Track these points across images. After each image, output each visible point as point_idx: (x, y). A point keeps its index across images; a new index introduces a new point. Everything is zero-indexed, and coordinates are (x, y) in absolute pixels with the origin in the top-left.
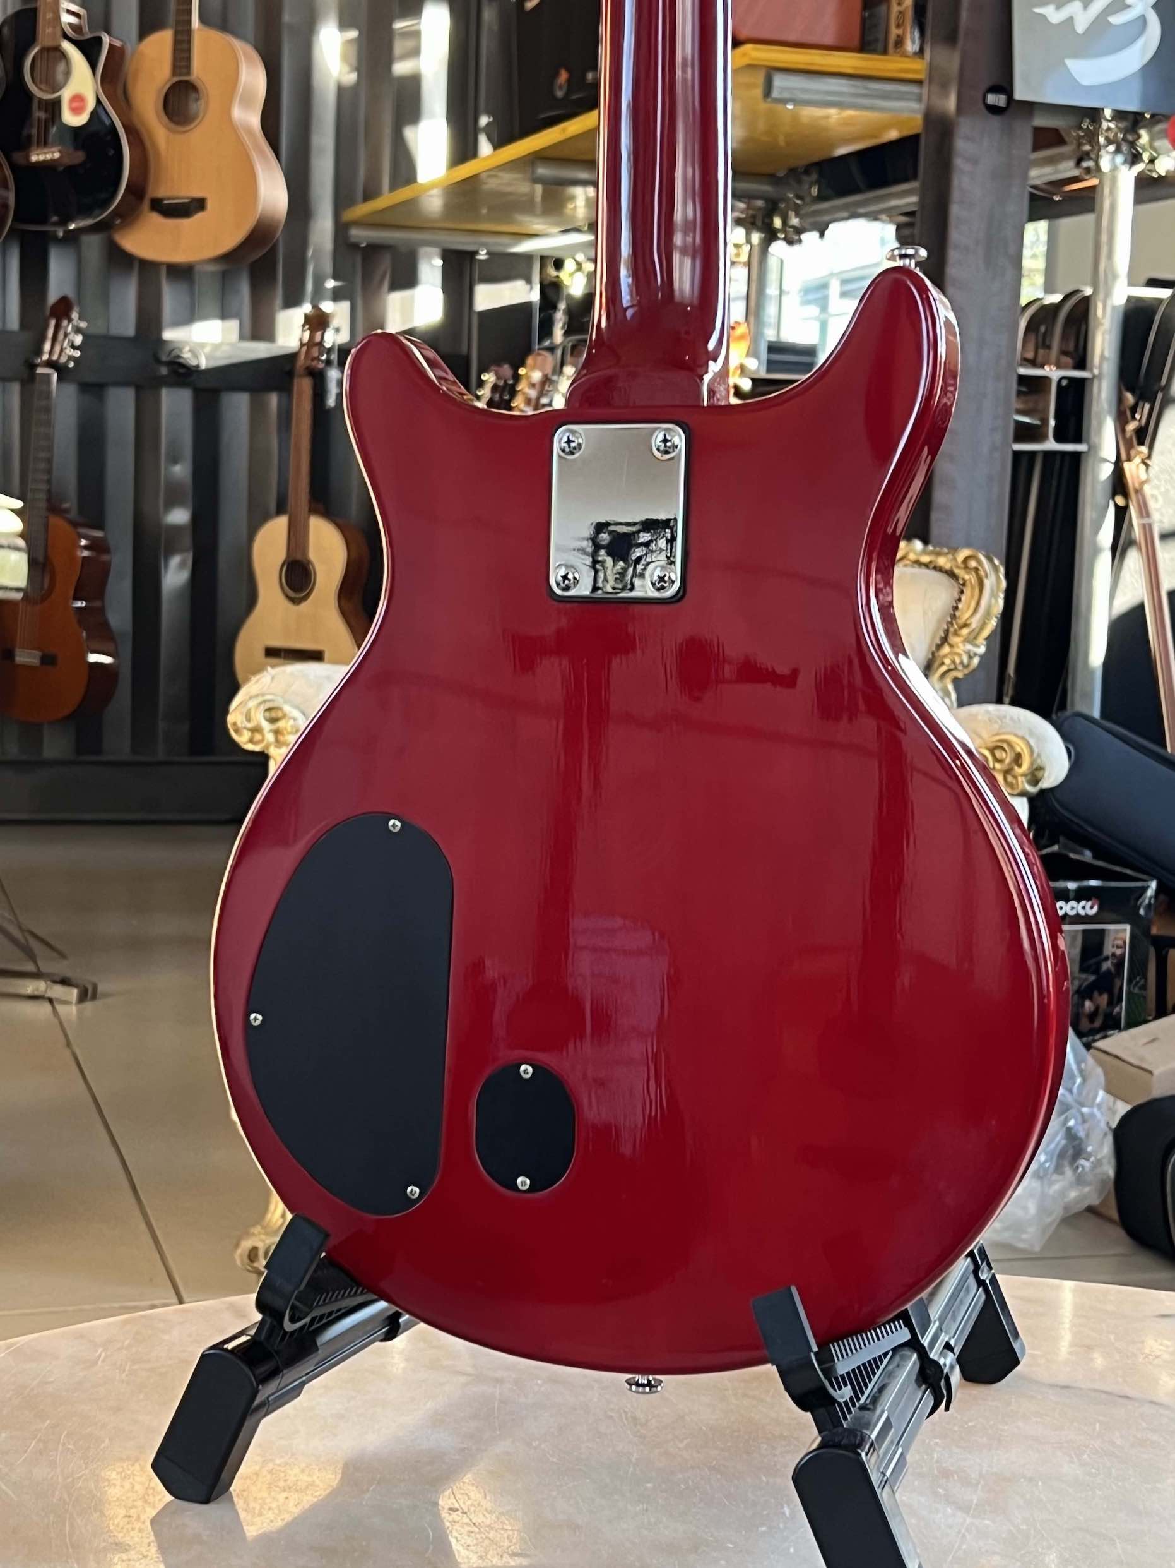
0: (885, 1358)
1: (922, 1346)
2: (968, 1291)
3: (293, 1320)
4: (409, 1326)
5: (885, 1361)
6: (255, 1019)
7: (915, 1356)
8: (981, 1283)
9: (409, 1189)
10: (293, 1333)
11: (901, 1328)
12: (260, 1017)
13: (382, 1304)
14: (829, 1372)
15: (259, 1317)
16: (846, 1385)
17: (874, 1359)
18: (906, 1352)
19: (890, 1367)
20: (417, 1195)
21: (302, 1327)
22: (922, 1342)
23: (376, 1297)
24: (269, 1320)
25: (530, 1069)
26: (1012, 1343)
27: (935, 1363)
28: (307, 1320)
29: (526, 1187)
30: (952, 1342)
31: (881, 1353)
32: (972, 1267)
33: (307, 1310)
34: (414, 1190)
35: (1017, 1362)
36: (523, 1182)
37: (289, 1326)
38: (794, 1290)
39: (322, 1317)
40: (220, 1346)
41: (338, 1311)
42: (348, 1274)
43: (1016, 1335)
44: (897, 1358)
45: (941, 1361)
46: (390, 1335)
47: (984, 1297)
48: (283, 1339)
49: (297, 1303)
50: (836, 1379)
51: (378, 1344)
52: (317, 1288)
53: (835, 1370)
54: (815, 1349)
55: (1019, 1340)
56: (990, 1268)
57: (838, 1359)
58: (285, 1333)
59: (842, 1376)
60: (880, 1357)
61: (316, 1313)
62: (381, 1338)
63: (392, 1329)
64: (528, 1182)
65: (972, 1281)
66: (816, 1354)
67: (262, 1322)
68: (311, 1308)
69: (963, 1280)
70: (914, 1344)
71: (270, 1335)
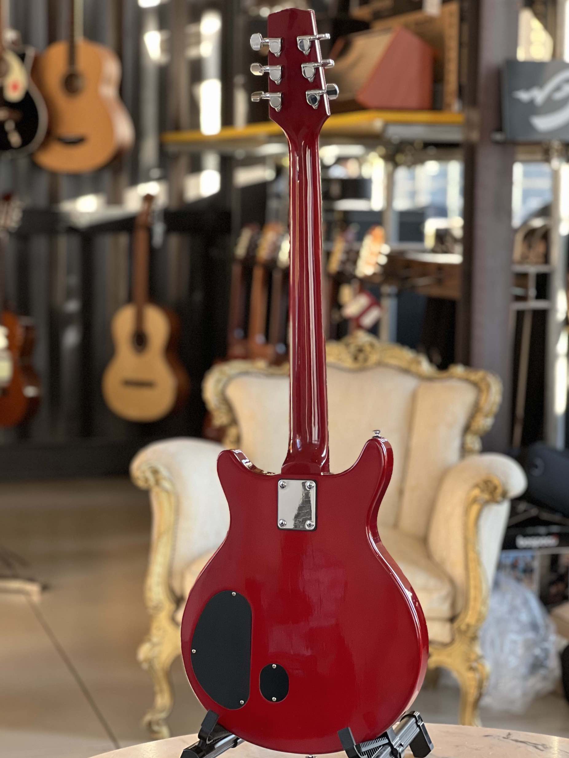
0: (380, 748)
1: (392, 744)
2: (413, 728)
3: (209, 740)
4: (241, 742)
5: (380, 749)
6: (194, 651)
7: (390, 747)
8: (418, 726)
9: (241, 701)
10: (208, 744)
11: (385, 739)
12: (195, 651)
13: (233, 736)
14: (359, 751)
15: (199, 740)
16: (365, 755)
17: (376, 748)
18: (387, 746)
19: (382, 750)
20: (243, 703)
21: (211, 743)
22: (392, 743)
23: (231, 734)
24: (202, 741)
25: (275, 666)
26: (428, 744)
27: (396, 749)
28: (212, 741)
29: (275, 700)
30: (403, 744)
31: (378, 746)
32: (415, 721)
33: (212, 737)
34: (242, 702)
35: (430, 751)
36: (274, 699)
37: (208, 742)
38: (349, 729)
39: (216, 740)
40: (188, 748)
41: (220, 738)
42: (224, 727)
43: (430, 742)
44: (384, 748)
45: (398, 749)
46: (235, 746)
47: (419, 730)
48: (206, 746)
49: (210, 736)
50: (362, 753)
51: (231, 749)
52: (216, 731)
53: (361, 750)
54: (355, 744)
55: (431, 744)
56: (422, 721)
57: (362, 747)
58: (207, 744)
59: (364, 752)
60: (378, 747)
61: (215, 739)
62: (232, 747)
63: (235, 744)
64: (276, 699)
65: (415, 725)
66: (355, 746)
67: (200, 742)
68: (214, 737)
69: (411, 725)
70: (390, 744)
71: (202, 745)
